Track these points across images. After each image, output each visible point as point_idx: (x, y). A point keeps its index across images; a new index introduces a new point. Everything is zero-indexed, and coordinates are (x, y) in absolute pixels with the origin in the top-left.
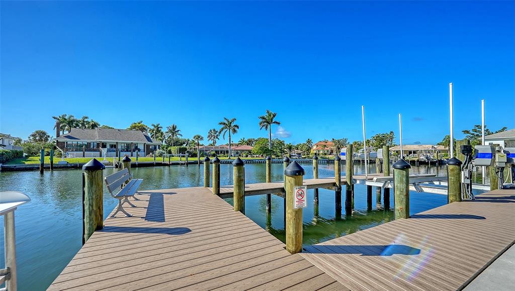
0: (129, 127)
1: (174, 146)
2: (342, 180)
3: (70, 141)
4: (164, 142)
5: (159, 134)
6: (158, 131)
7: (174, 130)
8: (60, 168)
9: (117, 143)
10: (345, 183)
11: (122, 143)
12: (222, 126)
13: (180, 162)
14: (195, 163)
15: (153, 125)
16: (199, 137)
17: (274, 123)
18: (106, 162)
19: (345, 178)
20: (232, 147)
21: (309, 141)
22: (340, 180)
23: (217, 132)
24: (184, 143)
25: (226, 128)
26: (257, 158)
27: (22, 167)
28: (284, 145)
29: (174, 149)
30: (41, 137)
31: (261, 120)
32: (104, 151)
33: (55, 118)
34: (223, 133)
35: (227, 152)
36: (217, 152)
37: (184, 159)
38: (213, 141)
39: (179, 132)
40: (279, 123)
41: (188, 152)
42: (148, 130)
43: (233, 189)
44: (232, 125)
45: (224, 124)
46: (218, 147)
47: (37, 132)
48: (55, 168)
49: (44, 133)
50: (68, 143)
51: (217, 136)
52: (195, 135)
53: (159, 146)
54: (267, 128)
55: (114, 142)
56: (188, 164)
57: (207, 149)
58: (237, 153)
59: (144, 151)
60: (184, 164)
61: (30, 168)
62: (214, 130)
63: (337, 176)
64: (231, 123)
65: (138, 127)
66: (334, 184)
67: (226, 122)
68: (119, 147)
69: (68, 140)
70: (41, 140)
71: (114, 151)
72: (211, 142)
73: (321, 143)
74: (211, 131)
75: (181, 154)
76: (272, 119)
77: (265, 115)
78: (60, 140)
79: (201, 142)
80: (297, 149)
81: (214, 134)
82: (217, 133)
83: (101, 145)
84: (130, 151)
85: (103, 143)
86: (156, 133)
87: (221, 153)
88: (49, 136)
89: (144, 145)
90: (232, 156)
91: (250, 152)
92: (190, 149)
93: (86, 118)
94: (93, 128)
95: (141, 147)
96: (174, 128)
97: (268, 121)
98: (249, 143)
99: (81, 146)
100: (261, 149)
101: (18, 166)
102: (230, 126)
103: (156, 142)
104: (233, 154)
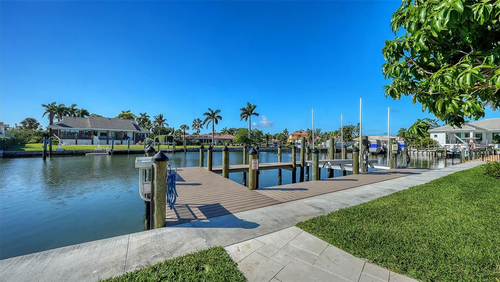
0: (118, 116)
1: (161, 134)
2: (297, 163)
3: (63, 129)
4: (151, 131)
5: (146, 123)
6: (145, 120)
7: (160, 119)
8: (57, 154)
9: (108, 131)
10: (300, 165)
11: (112, 132)
12: (206, 116)
13: (168, 150)
14: (181, 151)
15: (141, 114)
16: (185, 126)
17: (254, 114)
18: (100, 149)
19: (299, 162)
20: (215, 137)
21: (286, 131)
22: (295, 163)
23: (201, 121)
24: (170, 132)
25: (210, 118)
26: (238, 147)
27: (21, 153)
28: (262, 135)
29: (161, 138)
30: (31, 124)
31: (242, 112)
32: (96, 138)
33: (44, 106)
34: (206, 123)
35: (211, 141)
36: (201, 141)
37: (171, 147)
38: (197, 130)
39: (166, 122)
40: (258, 115)
41: (175, 140)
42: (136, 119)
43: (222, 167)
44: (216, 115)
45: (209, 114)
46: (202, 136)
47: (27, 119)
48: (54, 154)
49: (34, 121)
50: (61, 131)
51: (201, 125)
52: (182, 124)
53: (147, 134)
54: (246, 119)
55: (105, 131)
56: (176, 151)
57: (192, 137)
58: (220, 142)
59: (133, 139)
60: (172, 152)
61: (30, 155)
62: (198, 120)
63: (293, 160)
64: (214, 114)
65: (126, 115)
66: (291, 166)
67: (211, 113)
68: (110, 135)
69: (61, 128)
70: (31, 128)
71: (105, 139)
72: (195, 131)
73: (297, 133)
74: (195, 120)
75: (169, 143)
76: (252, 111)
77: (246, 106)
78: (53, 128)
79: (187, 131)
80: (275, 139)
81: (198, 124)
82: (202, 123)
83: (92, 133)
84: (120, 139)
85: (94, 131)
86: (143, 122)
87: (205, 141)
88: (38, 124)
89: (133, 133)
90: (215, 144)
91: (231, 141)
92: (177, 137)
93: (75, 105)
94: (82, 116)
95: (130, 135)
96: (161, 117)
97: (248, 112)
98: (231, 132)
99: (74, 134)
100: (242, 138)
101: (18, 152)
102: (213, 116)
103: (144, 131)
104: (215, 143)
